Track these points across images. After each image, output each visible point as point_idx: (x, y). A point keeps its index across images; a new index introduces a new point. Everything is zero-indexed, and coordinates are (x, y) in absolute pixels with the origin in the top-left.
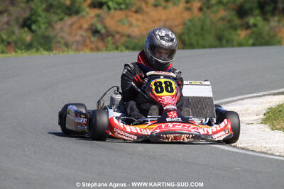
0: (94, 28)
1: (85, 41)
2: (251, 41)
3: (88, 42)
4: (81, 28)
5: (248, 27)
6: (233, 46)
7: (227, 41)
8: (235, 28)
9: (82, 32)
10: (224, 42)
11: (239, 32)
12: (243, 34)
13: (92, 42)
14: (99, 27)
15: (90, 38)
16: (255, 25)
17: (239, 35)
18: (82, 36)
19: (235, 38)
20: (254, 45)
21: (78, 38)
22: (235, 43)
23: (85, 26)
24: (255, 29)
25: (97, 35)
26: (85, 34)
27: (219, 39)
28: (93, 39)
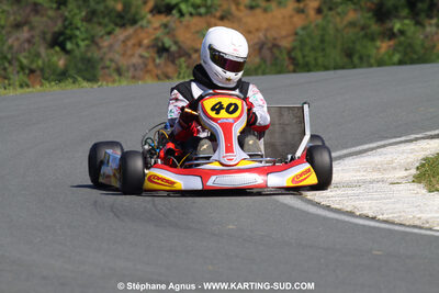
0: (160, 44)
1: (146, 65)
2: (396, 57)
3: (151, 66)
4: (140, 44)
5: (391, 35)
6: (371, 66)
7: (361, 58)
8: (373, 39)
9: (140, 51)
10: (356, 60)
11: (378, 43)
12: (384, 46)
13: (157, 66)
14: (168, 42)
15: (154, 60)
16: (402, 32)
17: (378, 48)
18: (141, 56)
19: (374, 52)
20: (401, 63)
21: (135, 60)
22: (372, 61)
23: (146, 42)
24: (402, 39)
25: (165, 55)
26: (146, 54)
27: (349, 54)
28: (158, 61)
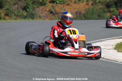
0: (51, 11)
1: (47, 16)
3: (48, 16)
4: (46, 10)
5: (110, 12)
7: (102, 17)
8: (105, 12)
9: (46, 12)
10: (101, 17)
11: (107, 14)
13: (50, 16)
14: (53, 10)
15: (49, 15)
16: (113, 11)
17: (107, 15)
18: (46, 14)
19: (105, 16)
21: (44, 14)
22: (105, 18)
23: (47, 10)
24: (113, 13)
25: (52, 14)
26: (47, 13)
27: (99, 16)
28: (50, 15)
